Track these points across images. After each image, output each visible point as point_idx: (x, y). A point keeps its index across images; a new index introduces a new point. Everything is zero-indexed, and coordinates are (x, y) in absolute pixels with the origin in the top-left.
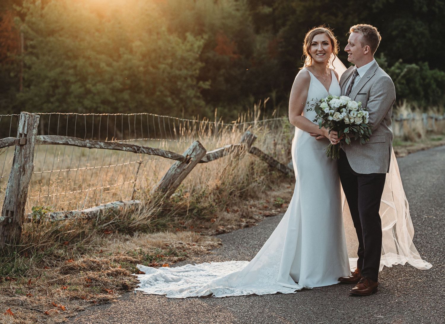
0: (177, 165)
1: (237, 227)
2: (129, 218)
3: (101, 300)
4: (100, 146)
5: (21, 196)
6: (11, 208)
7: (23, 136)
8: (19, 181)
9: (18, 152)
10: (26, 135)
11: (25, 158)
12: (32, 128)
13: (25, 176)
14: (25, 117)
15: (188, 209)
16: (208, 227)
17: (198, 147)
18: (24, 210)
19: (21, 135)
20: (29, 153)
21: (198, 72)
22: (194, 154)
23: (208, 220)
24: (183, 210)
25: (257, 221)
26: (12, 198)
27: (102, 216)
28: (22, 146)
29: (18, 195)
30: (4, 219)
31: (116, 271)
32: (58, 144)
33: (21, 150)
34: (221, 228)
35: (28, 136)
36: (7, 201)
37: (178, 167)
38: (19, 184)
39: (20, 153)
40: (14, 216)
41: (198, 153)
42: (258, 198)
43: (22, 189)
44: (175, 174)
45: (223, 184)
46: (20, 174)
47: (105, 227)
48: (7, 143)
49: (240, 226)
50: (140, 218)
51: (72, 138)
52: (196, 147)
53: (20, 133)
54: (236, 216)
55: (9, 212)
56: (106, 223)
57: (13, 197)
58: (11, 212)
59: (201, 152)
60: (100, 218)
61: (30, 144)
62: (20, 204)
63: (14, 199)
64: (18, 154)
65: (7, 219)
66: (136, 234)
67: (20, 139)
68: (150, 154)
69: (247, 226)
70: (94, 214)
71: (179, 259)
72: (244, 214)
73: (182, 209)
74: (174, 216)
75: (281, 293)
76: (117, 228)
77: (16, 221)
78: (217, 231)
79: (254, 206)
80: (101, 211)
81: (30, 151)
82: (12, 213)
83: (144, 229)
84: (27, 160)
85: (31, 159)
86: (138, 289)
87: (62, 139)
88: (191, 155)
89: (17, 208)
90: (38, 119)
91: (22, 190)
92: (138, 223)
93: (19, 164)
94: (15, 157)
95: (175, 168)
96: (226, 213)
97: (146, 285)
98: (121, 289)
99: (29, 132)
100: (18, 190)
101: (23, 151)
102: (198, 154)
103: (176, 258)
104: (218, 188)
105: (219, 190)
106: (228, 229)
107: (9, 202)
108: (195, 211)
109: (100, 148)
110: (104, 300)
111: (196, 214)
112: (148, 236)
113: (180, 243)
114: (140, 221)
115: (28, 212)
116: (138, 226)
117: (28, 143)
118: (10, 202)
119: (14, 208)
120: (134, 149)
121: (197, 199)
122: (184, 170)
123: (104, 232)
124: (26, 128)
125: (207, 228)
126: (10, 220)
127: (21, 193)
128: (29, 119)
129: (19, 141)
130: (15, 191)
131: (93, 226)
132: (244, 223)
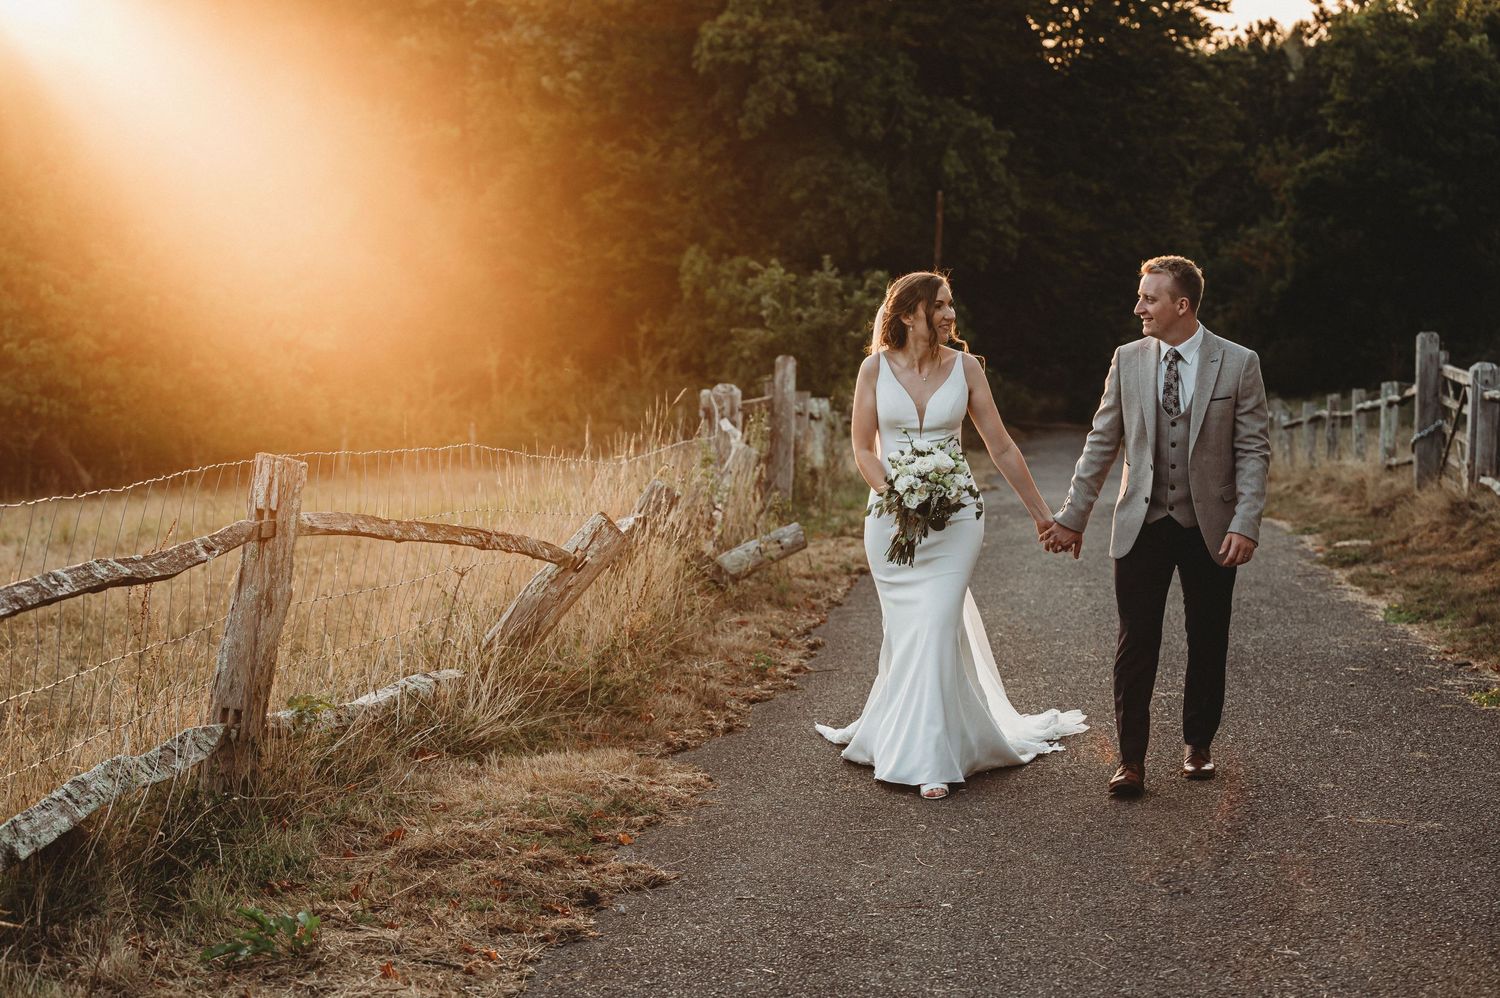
0: (549, 577)
1: (706, 732)
3: (562, 934)
4: (420, 535)
5: (262, 669)
6: (236, 701)
7: (266, 515)
8: (256, 632)
9: (251, 556)
10: (273, 513)
11: (272, 571)
12: (290, 495)
13: (273, 619)
14: (272, 466)
16: (644, 734)
17: (606, 530)
18: (266, 705)
19: (260, 512)
20: (283, 560)
22: (596, 546)
23: (638, 716)
25: (740, 714)
26: (238, 675)
27: (405, 715)
28: (262, 540)
29: (253, 669)
30: (221, 731)
31: (544, 858)
32: (339, 533)
33: (260, 551)
34: (674, 737)
35: (279, 516)
36: (223, 685)
37: (552, 582)
38: (256, 639)
39: (257, 560)
40: (243, 723)
41: (605, 543)
43: (263, 651)
44: (544, 600)
46: (260, 613)
47: (418, 742)
49: (712, 730)
52: (600, 528)
53: (259, 507)
54: (690, 705)
55: (231, 713)
56: (416, 731)
57: (240, 673)
58: (235, 711)
60: (401, 719)
61: (285, 535)
62: (259, 693)
63: (243, 679)
64: (252, 563)
65: (227, 730)
66: (493, 758)
67: (261, 524)
68: (510, 552)
69: (729, 730)
70: (385, 711)
71: (646, 821)
74: (556, 710)
76: (440, 744)
77: (247, 733)
78: (668, 744)
80: (396, 701)
81: (284, 553)
82: (238, 713)
83: (508, 745)
84: (277, 578)
85: (287, 574)
87: (344, 520)
88: (586, 548)
89: (249, 700)
90: (304, 472)
91: (265, 655)
92: (489, 729)
93: (255, 588)
94: (243, 569)
95: (546, 585)
98: (583, 904)
99: (284, 505)
100: (254, 654)
101: (267, 553)
102: (606, 547)
106: (689, 738)
107: (228, 687)
108: (601, 694)
109: (420, 540)
110: (569, 932)
111: (606, 703)
112: (522, 762)
113: (623, 780)
114: (491, 724)
115: (281, 714)
116: (490, 738)
117: (279, 533)
118: (231, 687)
119: (241, 702)
120: (481, 538)
122: (570, 587)
123: (419, 754)
124: (274, 496)
125: (642, 738)
126: (234, 734)
127: (261, 662)
128: (280, 474)
129: (260, 529)
130: (245, 657)
131: (393, 743)
132: (721, 724)
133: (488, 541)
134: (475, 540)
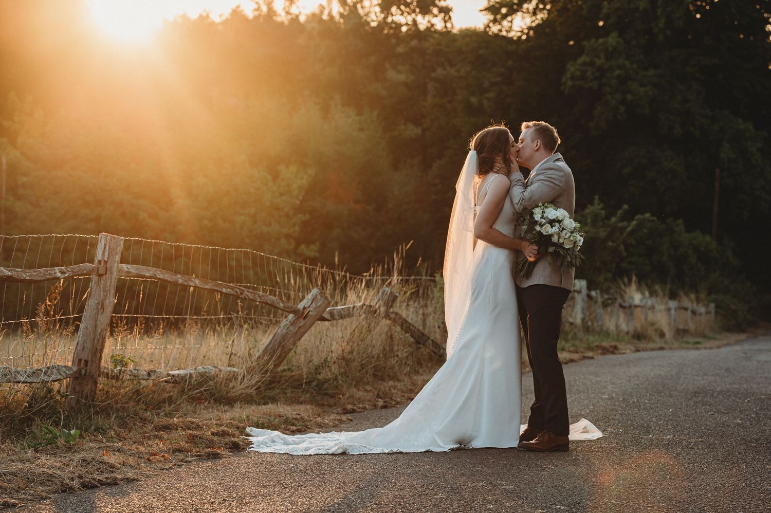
0: (290, 322)
1: (371, 407)
2: (227, 386)
3: (209, 455)
5: (98, 340)
6: (84, 356)
7: (102, 263)
8: (96, 321)
9: (95, 284)
11: (104, 291)
12: (114, 253)
13: (104, 315)
14: (106, 239)
15: (304, 381)
16: (333, 404)
17: (319, 297)
18: (100, 358)
19: (100, 262)
20: (110, 286)
21: (297, 228)
22: (314, 305)
23: (332, 396)
24: (298, 383)
25: (398, 403)
26: (86, 343)
27: (192, 382)
28: (100, 276)
29: (94, 340)
30: (76, 369)
31: (223, 431)
33: (99, 281)
34: (349, 407)
35: (108, 264)
36: (79, 347)
37: (291, 324)
38: (96, 325)
39: (97, 286)
40: (89, 367)
41: (319, 304)
42: (399, 380)
43: (99, 331)
44: (287, 333)
45: (351, 352)
46: (98, 312)
47: (196, 394)
48: (85, 270)
49: (375, 406)
50: (241, 387)
51: (160, 271)
52: (317, 295)
53: (99, 259)
54: (369, 396)
55: (83, 362)
56: (197, 389)
57: (88, 342)
58: (85, 360)
59: (324, 304)
60: (189, 382)
61: (112, 273)
62: (97, 352)
63: (89, 345)
64: (95, 287)
65: (79, 371)
66: (238, 405)
67: (99, 267)
68: (256, 301)
69: (385, 407)
70: (182, 378)
71: (297, 429)
72: (381, 394)
73: (296, 381)
74: (285, 389)
75: (432, 452)
76: (211, 397)
77: (90, 372)
78: (344, 409)
79: (395, 387)
80: (191, 374)
81: (111, 282)
82: (86, 362)
83: (248, 400)
84: (107, 294)
86: (252, 449)
87: (148, 270)
88: (309, 307)
89: (92, 356)
90: (122, 243)
91: (100, 334)
92: (240, 392)
93: (96, 300)
94: (91, 290)
95: (288, 326)
96: (355, 390)
97: (261, 446)
98: (230, 448)
99: (110, 259)
100: (95, 333)
101: (102, 282)
102: (319, 306)
103: (294, 428)
104: (343, 358)
105: (345, 360)
106: (359, 408)
107: (82, 348)
108: (315, 383)
110: (213, 454)
111: (316, 388)
112: (253, 408)
113: (297, 414)
114: (242, 389)
115: (106, 362)
116: (239, 396)
117: (108, 272)
118: (83, 349)
119: (88, 356)
120: (236, 291)
121: (316, 368)
122: (300, 327)
123: (197, 400)
124: (106, 253)
125: (330, 406)
126: (83, 372)
127: (98, 337)
128: (110, 243)
129: (98, 270)
130: (90, 334)
131: (182, 392)
132: (381, 403)
133: (241, 294)
134: (232, 292)
